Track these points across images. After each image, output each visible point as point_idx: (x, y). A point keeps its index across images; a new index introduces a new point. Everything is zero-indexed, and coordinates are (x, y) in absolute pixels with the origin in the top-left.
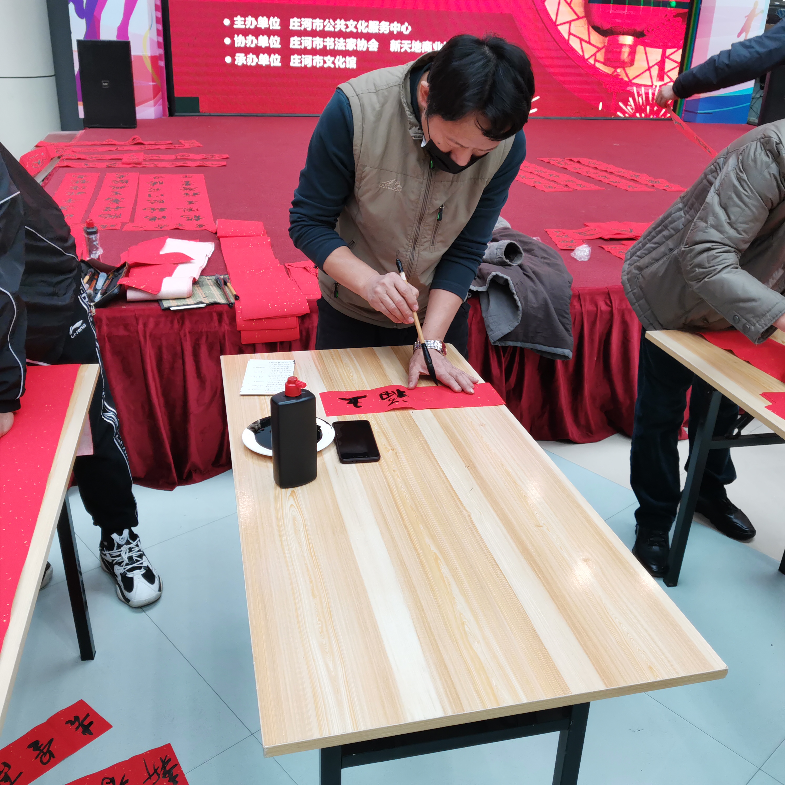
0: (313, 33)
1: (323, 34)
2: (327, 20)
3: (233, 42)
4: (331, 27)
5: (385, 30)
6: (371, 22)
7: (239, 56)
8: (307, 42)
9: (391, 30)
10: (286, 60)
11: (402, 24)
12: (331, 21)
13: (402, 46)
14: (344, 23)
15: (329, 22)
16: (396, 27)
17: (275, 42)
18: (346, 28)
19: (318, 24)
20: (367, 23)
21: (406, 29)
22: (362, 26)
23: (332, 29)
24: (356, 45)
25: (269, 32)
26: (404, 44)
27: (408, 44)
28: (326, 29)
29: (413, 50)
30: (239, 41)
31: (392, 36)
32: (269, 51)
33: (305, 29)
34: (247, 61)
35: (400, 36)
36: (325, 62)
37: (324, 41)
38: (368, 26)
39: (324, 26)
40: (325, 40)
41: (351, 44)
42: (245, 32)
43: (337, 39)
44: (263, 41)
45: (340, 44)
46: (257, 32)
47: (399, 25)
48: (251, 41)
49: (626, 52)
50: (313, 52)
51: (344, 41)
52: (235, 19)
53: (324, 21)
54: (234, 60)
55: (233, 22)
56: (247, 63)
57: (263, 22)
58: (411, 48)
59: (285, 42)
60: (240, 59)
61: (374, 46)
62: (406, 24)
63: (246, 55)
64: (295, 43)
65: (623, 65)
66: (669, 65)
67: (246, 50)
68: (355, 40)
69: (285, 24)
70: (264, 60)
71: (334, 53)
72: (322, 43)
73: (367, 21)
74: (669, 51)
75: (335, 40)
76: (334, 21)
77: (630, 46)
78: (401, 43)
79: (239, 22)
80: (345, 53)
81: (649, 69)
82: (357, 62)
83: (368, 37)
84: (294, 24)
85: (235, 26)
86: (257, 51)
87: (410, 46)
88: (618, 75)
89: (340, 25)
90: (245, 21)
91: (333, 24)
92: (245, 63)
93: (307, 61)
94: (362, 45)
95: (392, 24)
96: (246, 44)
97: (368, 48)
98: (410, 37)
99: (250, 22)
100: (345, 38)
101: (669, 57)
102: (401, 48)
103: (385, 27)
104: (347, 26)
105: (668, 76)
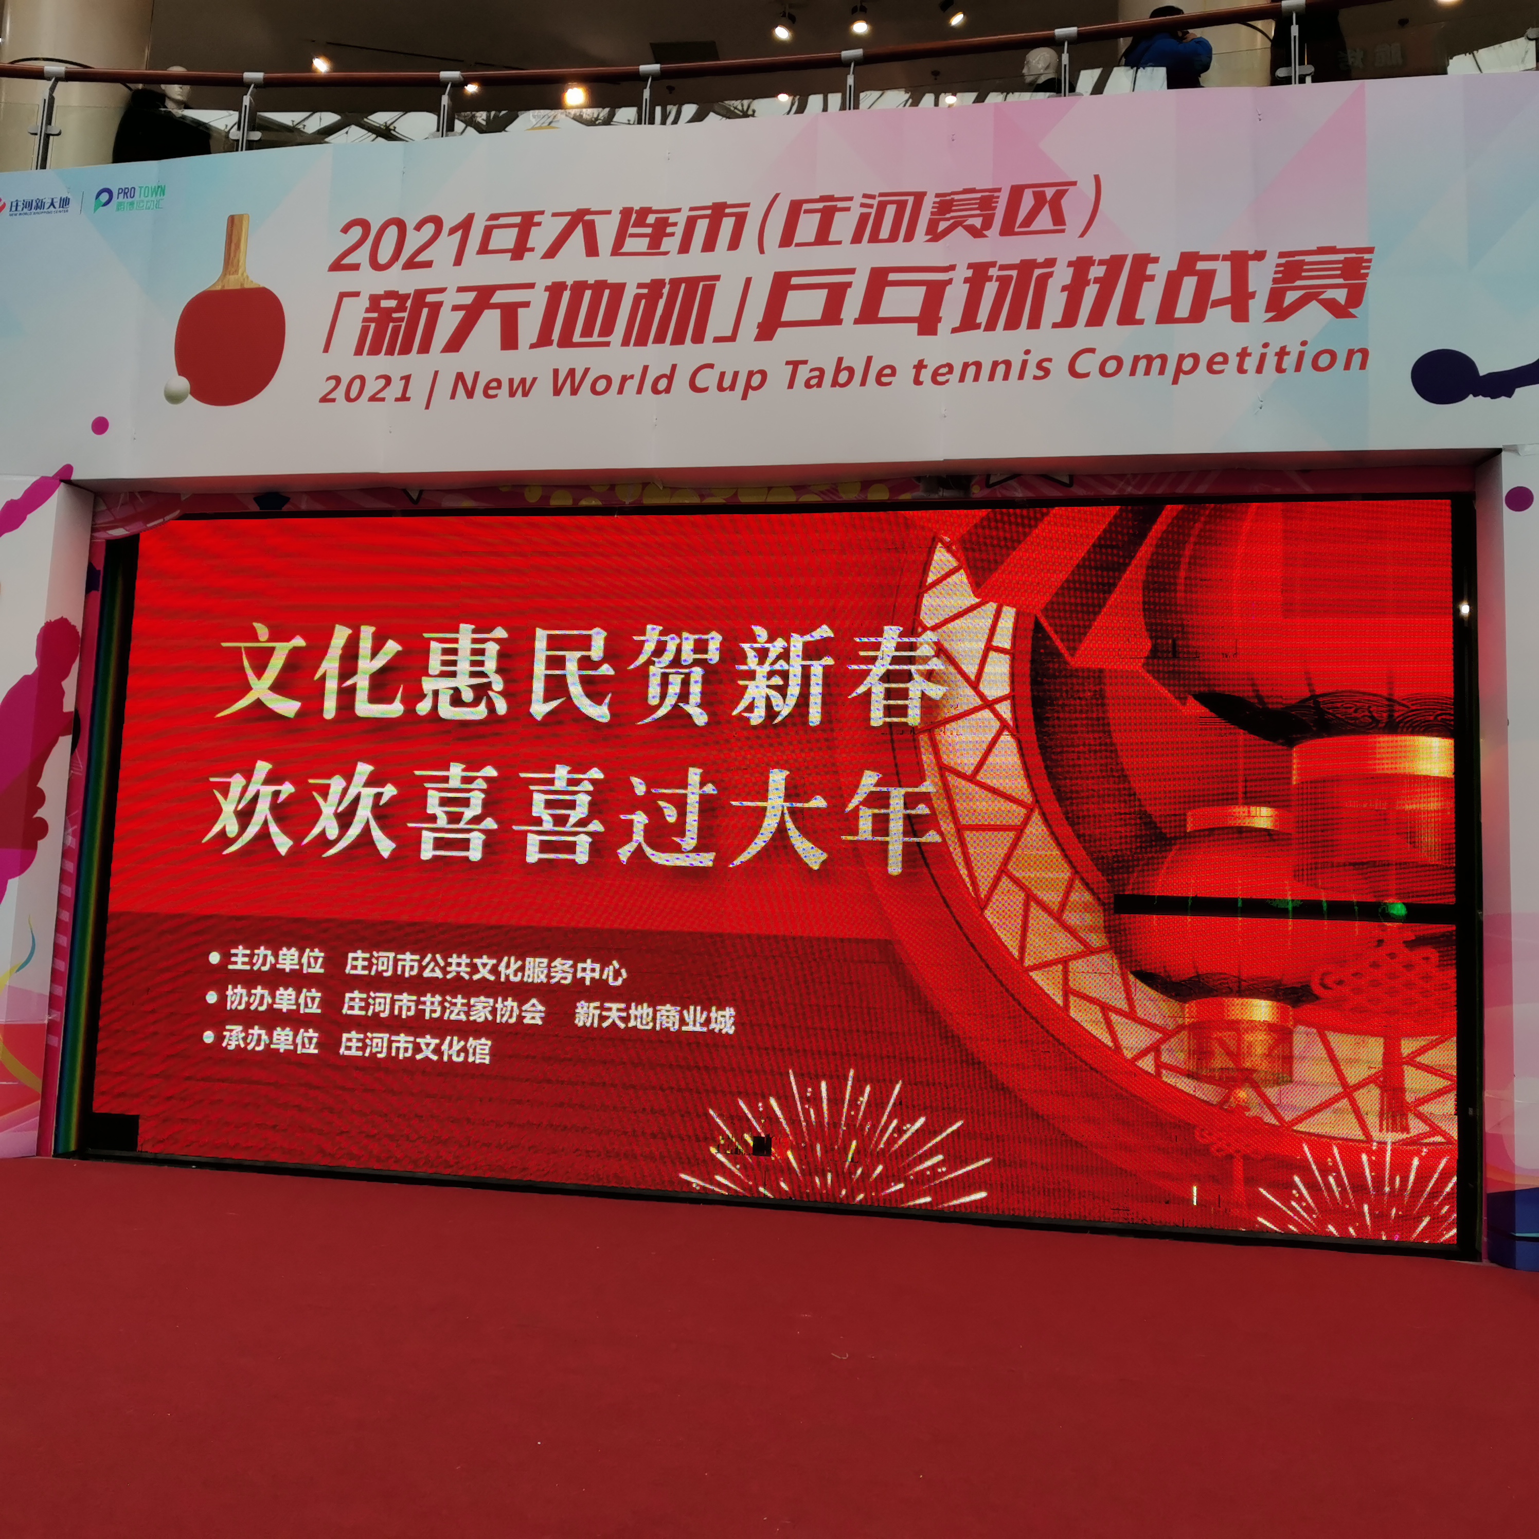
0: (397, 984)
1: (419, 986)
2: (429, 956)
3: (223, 998)
4: (437, 969)
5: (565, 978)
6: (529, 960)
7: (231, 1031)
8: (381, 1003)
9: (580, 975)
10: (329, 1043)
11: (605, 964)
12: (438, 956)
13: (604, 1013)
14: (468, 961)
15: (434, 959)
16: (589, 970)
17: (311, 1002)
18: (471, 974)
19: (409, 962)
20: (520, 963)
21: (613, 975)
22: (509, 969)
23: (438, 974)
24: (494, 1011)
25: (298, 980)
26: (610, 1009)
27: (619, 1010)
28: (427, 974)
29: (632, 1024)
30: (237, 997)
31: (580, 991)
32: (295, 1020)
33: (379, 974)
34: (248, 1041)
35: (600, 992)
36: (417, 1049)
37: (418, 1002)
38: (522, 969)
39: (422, 968)
40: (422, 999)
41: (481, 1009)
42: (250, 979)
43: (448, 998)
44: (286, 999)
45: (456, 1010)
46: (274, 979)
47: (597, 967)
48: (259, 998)
49: (1259, 1042)
50: (394, 1024)
51: (465, 1001)
52: (233, 951)
53: (423, 958)
54: (220, 1038)
55: (227, 958)
56: (247, 1044)
57: (289, 959)
58: (626, 1020)
59: (332, 1002)
60: (234, 1036)
61: (534, 1013)
62: (616, 964)
63: (245, 1030)
64: (353, 1003)
65: (1246, 1077)
66: (1417, 1083)
67: (247, 1018)
68: (491, 1001)
69: (335, 962)
70: (283, 1039)
71: (442, 1028)
72: (413, 1005)
73: (522, 957)
74: (1408, 1046)
75: (445, 1000)
76: (445, 958)
77: (1270, 1027)
78: (602, 1008)
79: (240, 960)
80: (467, 1030)
81: (1348, 1091)
82: (493, 1053)
83: (521, 992)
84: (356, 962)
85: (231, 967)
86: (271, 1019)
87: (624, 1014)
88: (1242, 1108)
89: (459, 965)
90: (251, 956)
91: (442, 963)
92: (242, 1045)
93: (379, 1043)
94: (507, 1011)
95: (580, 966)
96: (249, 1004)
97: (521, 1018)
98: (626, 995)
99: (264, 958)
100: (467, 996)
101: (1411, 1061)
102: (602, 1018)
103: (562, 971)
104: (474, 969)
105: (1420, 1116)
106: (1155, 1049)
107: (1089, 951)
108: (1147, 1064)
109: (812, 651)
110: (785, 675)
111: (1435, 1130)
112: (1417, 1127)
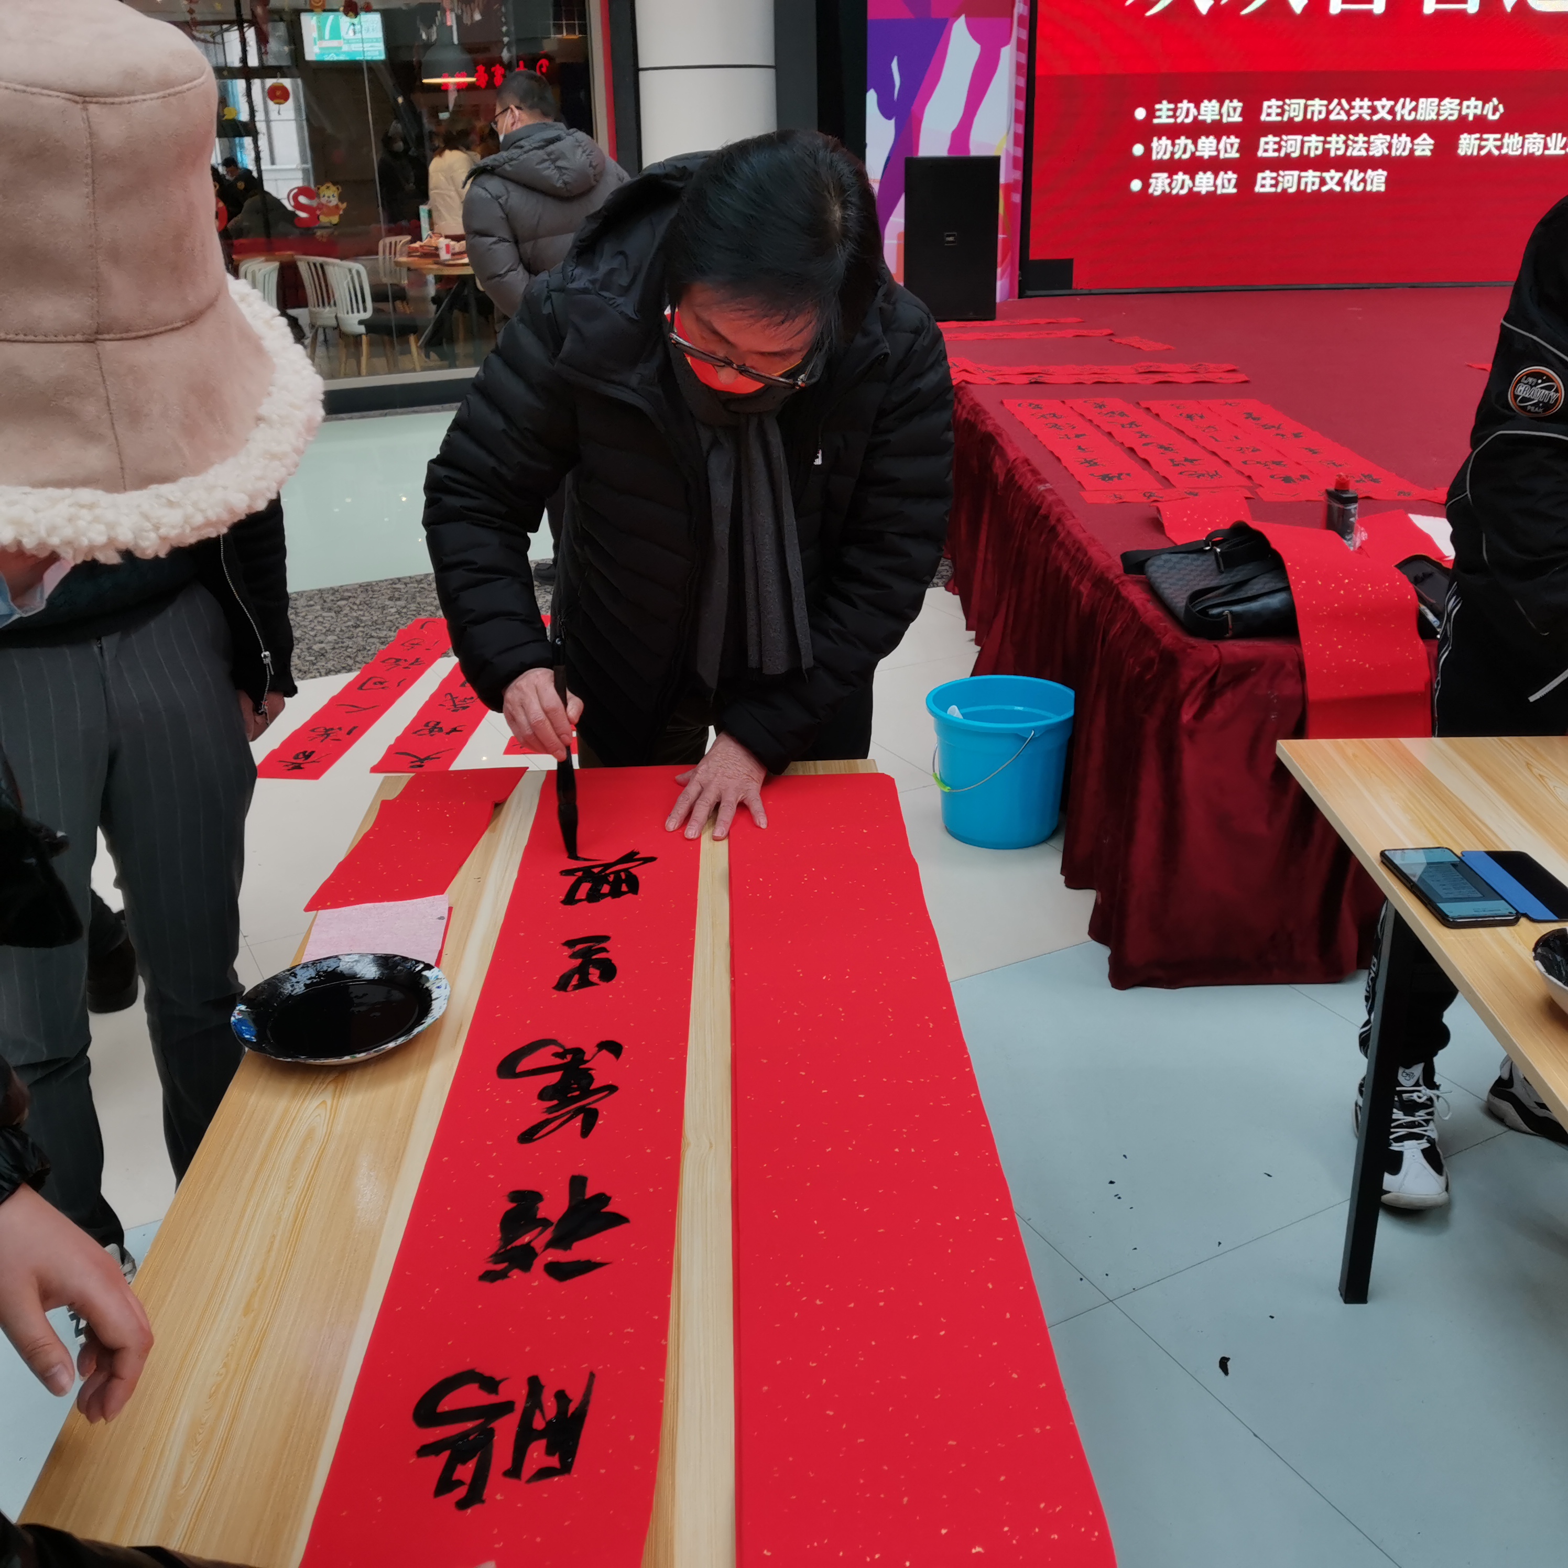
0: (1306, 128)
1: (1325, 128)
2: (1336, 101)
3: (1148, 150)
4: (1342, 112)
5: (1451, 115)
6: (1422, 100)
7: (1157, 178)
8: (1292, 145)
9: (1464, 112)
10: (1246, 182)
11: (1486, 101)
12: (1344, 101)
13: (1483, 143)
14: (1370, 103)
15: (1339, 104)
16: (1473, 107)
17: (1230, 148)
18: (1371, 115)
19: (1317, 108)
20: (1414, 103)
21: (1492, 110)
22: (1405, 110)
23: (1343, 117)
24: (1390, 147)
25: (1218, 129)
26: (1487, 140)
27: (1495, 140)
28: (1333, 117)
29: (1504, 151)
30: (1161, 148)
31: (1463, 125)
32: (1215, 165)
33: (1291, 119)
34: (1173, 185)
35: (1480, 126)
36: (1323, 182)
37: (1325, 142)
38: (1415, 109)
39: (1329, 112)
40: (1329, 139)
41: (1379, 145)
42: (1173, 132)
43: (1351, 137)
44: (1207, 147)
45: (1358, 147)
46: (1196, 130)
47: (1480, 103)
48: (1183, 147)
50: (1303, 163)
51: (1366, 139)
52: (1157, 106)
53: (1330, 103)
54: (1146, 185)
55: (1151, 114)
56: (1172, 189)
57: (1209, 110)
58: (1499, 148)
59: (1248, 147)
60: (1159, 183)
61: (1424, 146)
62: (1495, 101)
63: (1170, 177)
64: (1267, 147)
67: (1171, 167)
68: (1388, 137)
69: (1251, 111)
70: (1204, 182)
71: (1344, 164)
72: (1320, 145)
73: (1415, 98)
75: (1348, 139)
76: (1349, 103)
78: (1481, 139)
79: (1164, 113)
80: (1366, 164)
82: (1388, 181)
83: (1414, 129)
84: (1270, 110)
85: (1156, 121)
86: (1194, 166)
87: (1499, 143)
89: (1361, 107)
90: (1175, 110)
91: (1346, 107)
92: (1168, 190)
93: (1290, 181)
94: (1401, 145)
95: (1465, 103)
96: (1173, 153)
97: (1412, 151)
98: (1502, 127)
99: (1186, 111)
100: (1367, 135)
102: (1481, 148)
103: (1450, 108)
104: (1374, 111)
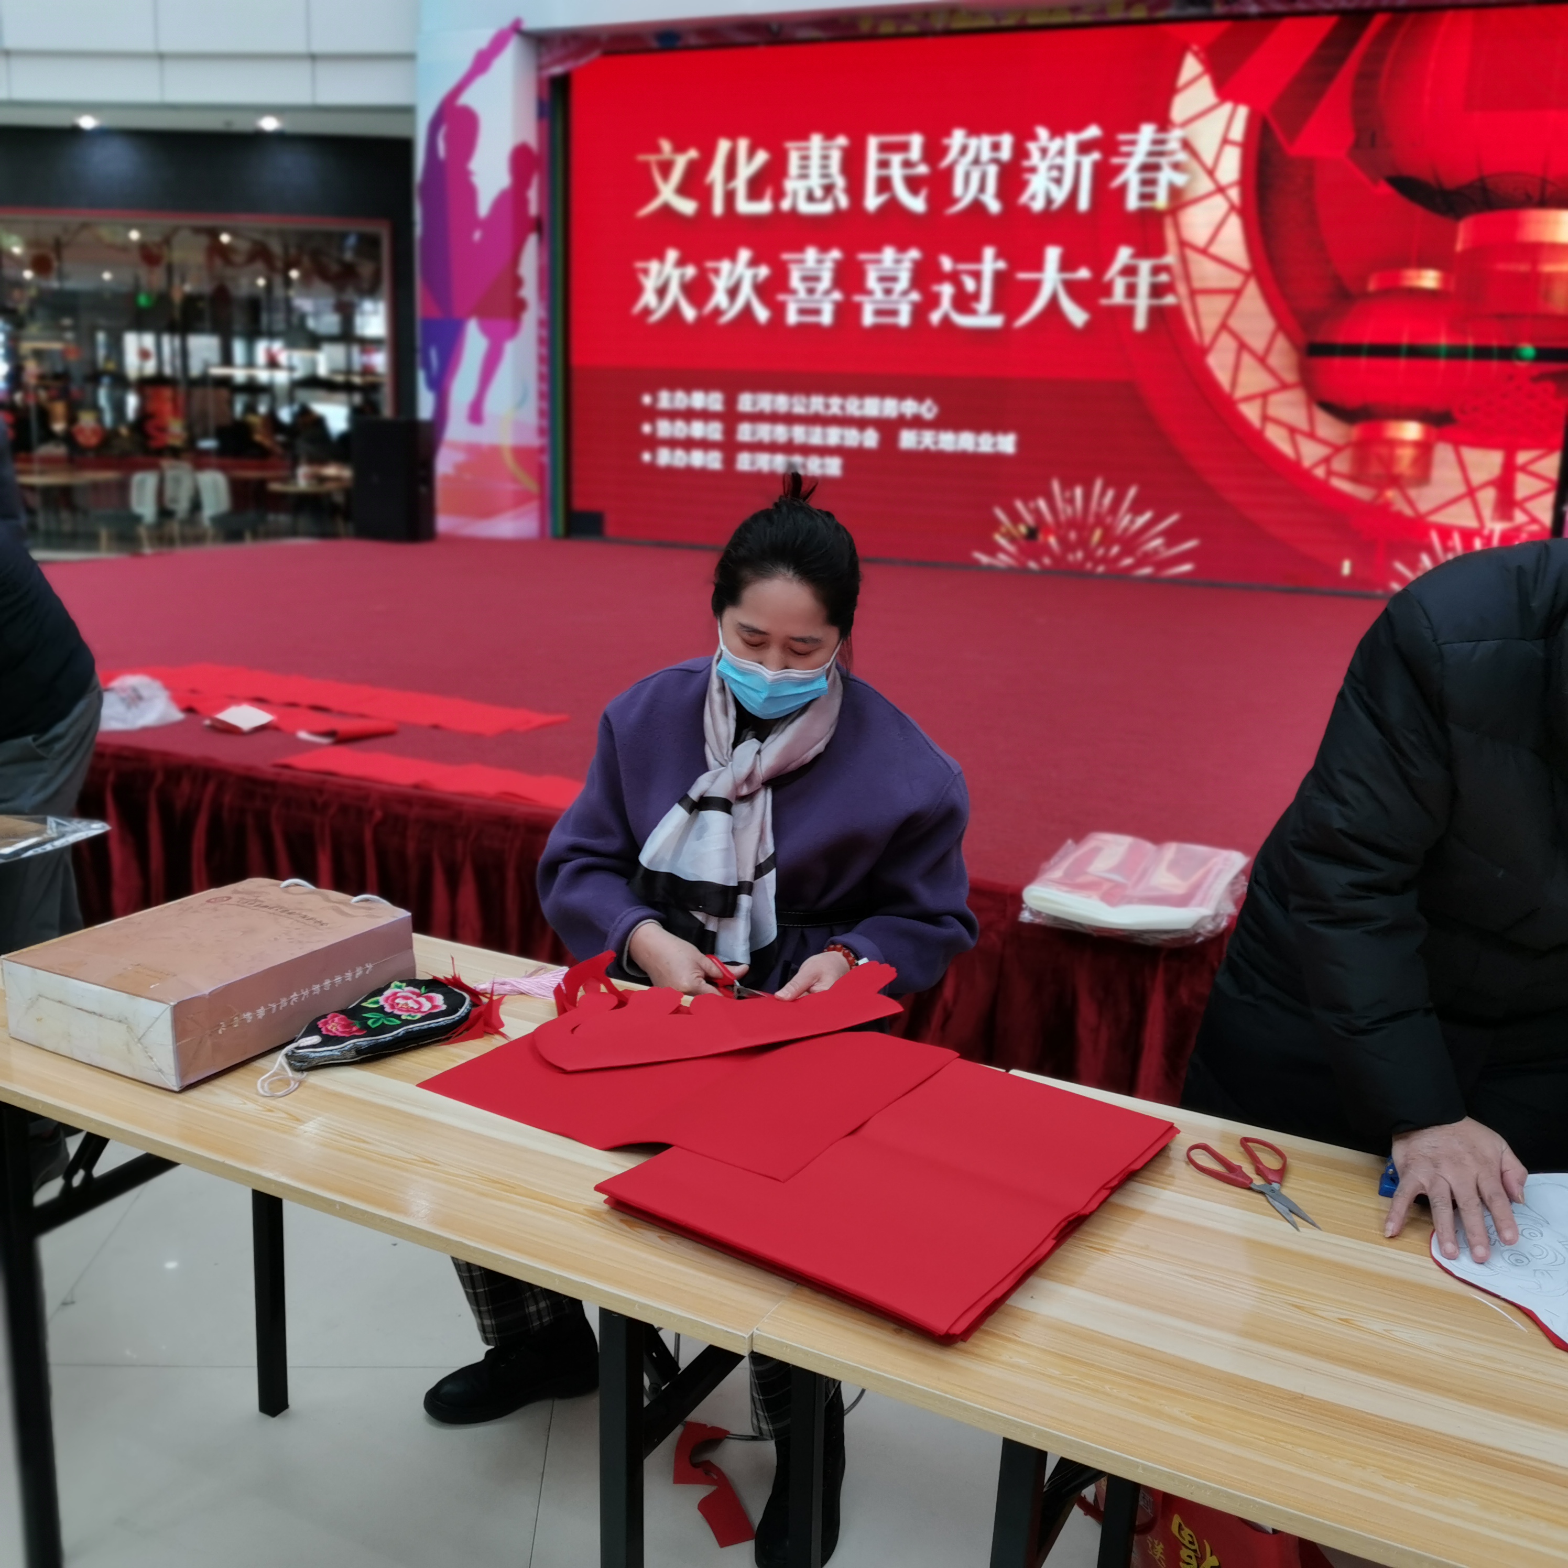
0: (774, 418)
1: (789, 419)
2: (796, 397)
3: (654, 429)
4: (802, 407)
5: (892, 413)
6: (867, 399)
7: (662, 452)
8: (765, 432)
9: (902, 412)
10: (729, 461)
11: (921, 401)
12: (803, 398)
13: (921, 439)
14: (824, 400)
15: (799, 399)
16: (910, 407)
17: (714, 431)
18: (826, 410)
19: (782, 402)
20: (860, 401)
21: (927, 410)
22: (854, 406)
23: (804, 411)
24: (842, 438)
25: (705, 415)
26: (925, 436)
27: (931, 436)
28: (794, 411)
29: (940, 446)
30: (664, 428)
31: (902, 422)
32: (705, 445)
33: (761, 411)
34: (674, 459)
35: (917, 423)
37: (789, 431)
38: (862, 406)
39: (791, 406)
40: (792, 429)
41: (834, 436)
42: (673, 415)
43: (810, 427)
44: (698, 429)
45: (816, 436)
46: (689, 415)
47: (916, 403)
48: (679, 429)
49: (1406, 456)
50: (773, 448)
51: (823, 430)
52: (659, 394)
53: (792, 398)
54: (654, 458)
55: (655, 399)
56: (673, 462)
57: (698, 400)
58: (936, 443)
59: (730, 432)
60: (665, 457)
61: (871, 439)
62: (929, 402)
63: (672, 451)
64: (745, 432)
65: (1395, 481)
66: (1524, 486)
67: (672, 443)
68: (840, 430)
69: (731, 402)
70: (698, 459)
71: (806, 450)
72: (785, 433)
73: (861, 396)
74: (1522, 457)
75: (807, 429)
76: (807, 398)
77: (1417, 444)
78: (919, 435)
79: (665, 400)
80: (824, 451)
81: (1471, 492)
82: (843, 468)
83: (862, 423)
84: (746, 402)
85: (658, 406)
86: (689, 444)
87: (935, 439)
88: (1387, 505)
89: (817, 404)
90: (673, 398)
91: (805, 402)
92: (670, 463)
93: (763, 461)
94: (852, 438)
95: (903, 403)
96: (672, 433)
97: (861, 443)
98: (938, 424)
99: (681, 399)
100: (824, 426)
101: (1524, 469)
102: (919, 442)
103: (890, 407)
104: (827, 406)
105: (1526, 512)
106: (1327, 460)
107: (1284, 386)
108: (1320, 472)
109: (1084, 148)
110: (1060, 168)
111: (1534, 520)
112: (1520, 517)
